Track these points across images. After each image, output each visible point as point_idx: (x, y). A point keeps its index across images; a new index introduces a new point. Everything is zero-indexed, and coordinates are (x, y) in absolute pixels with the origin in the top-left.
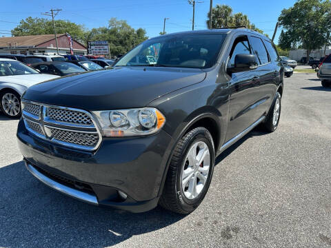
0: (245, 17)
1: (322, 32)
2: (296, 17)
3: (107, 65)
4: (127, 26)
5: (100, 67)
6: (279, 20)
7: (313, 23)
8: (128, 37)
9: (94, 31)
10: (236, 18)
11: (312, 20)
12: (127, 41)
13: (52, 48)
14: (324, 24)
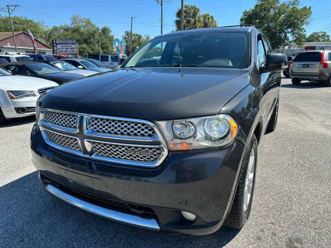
0: (212, 18)
1: (280, 33)
2: (256, 18)
3: (80, 65)
4: (91, 24)
5: (73, 67)
6: (241, 21)
7: (271, 25)
8: (93, 35)
9: (55, 29)
10: (204, 17)
11: (271, 21)
12: (92, 40)
13: (9, 46)
14: (281, 25)
